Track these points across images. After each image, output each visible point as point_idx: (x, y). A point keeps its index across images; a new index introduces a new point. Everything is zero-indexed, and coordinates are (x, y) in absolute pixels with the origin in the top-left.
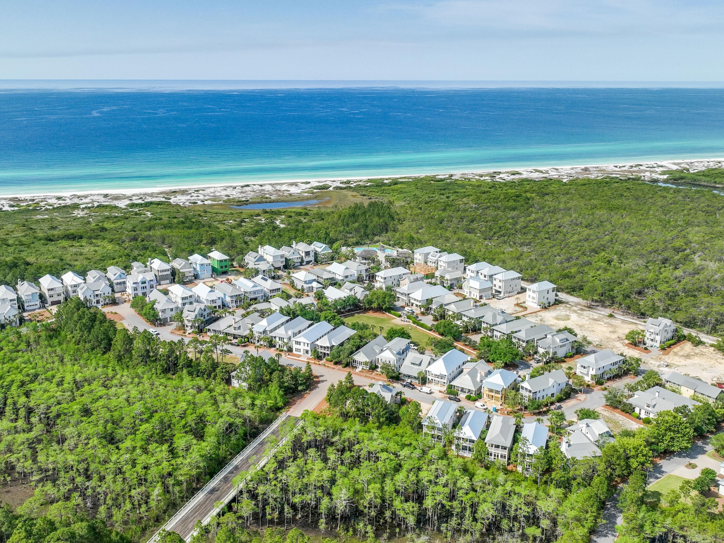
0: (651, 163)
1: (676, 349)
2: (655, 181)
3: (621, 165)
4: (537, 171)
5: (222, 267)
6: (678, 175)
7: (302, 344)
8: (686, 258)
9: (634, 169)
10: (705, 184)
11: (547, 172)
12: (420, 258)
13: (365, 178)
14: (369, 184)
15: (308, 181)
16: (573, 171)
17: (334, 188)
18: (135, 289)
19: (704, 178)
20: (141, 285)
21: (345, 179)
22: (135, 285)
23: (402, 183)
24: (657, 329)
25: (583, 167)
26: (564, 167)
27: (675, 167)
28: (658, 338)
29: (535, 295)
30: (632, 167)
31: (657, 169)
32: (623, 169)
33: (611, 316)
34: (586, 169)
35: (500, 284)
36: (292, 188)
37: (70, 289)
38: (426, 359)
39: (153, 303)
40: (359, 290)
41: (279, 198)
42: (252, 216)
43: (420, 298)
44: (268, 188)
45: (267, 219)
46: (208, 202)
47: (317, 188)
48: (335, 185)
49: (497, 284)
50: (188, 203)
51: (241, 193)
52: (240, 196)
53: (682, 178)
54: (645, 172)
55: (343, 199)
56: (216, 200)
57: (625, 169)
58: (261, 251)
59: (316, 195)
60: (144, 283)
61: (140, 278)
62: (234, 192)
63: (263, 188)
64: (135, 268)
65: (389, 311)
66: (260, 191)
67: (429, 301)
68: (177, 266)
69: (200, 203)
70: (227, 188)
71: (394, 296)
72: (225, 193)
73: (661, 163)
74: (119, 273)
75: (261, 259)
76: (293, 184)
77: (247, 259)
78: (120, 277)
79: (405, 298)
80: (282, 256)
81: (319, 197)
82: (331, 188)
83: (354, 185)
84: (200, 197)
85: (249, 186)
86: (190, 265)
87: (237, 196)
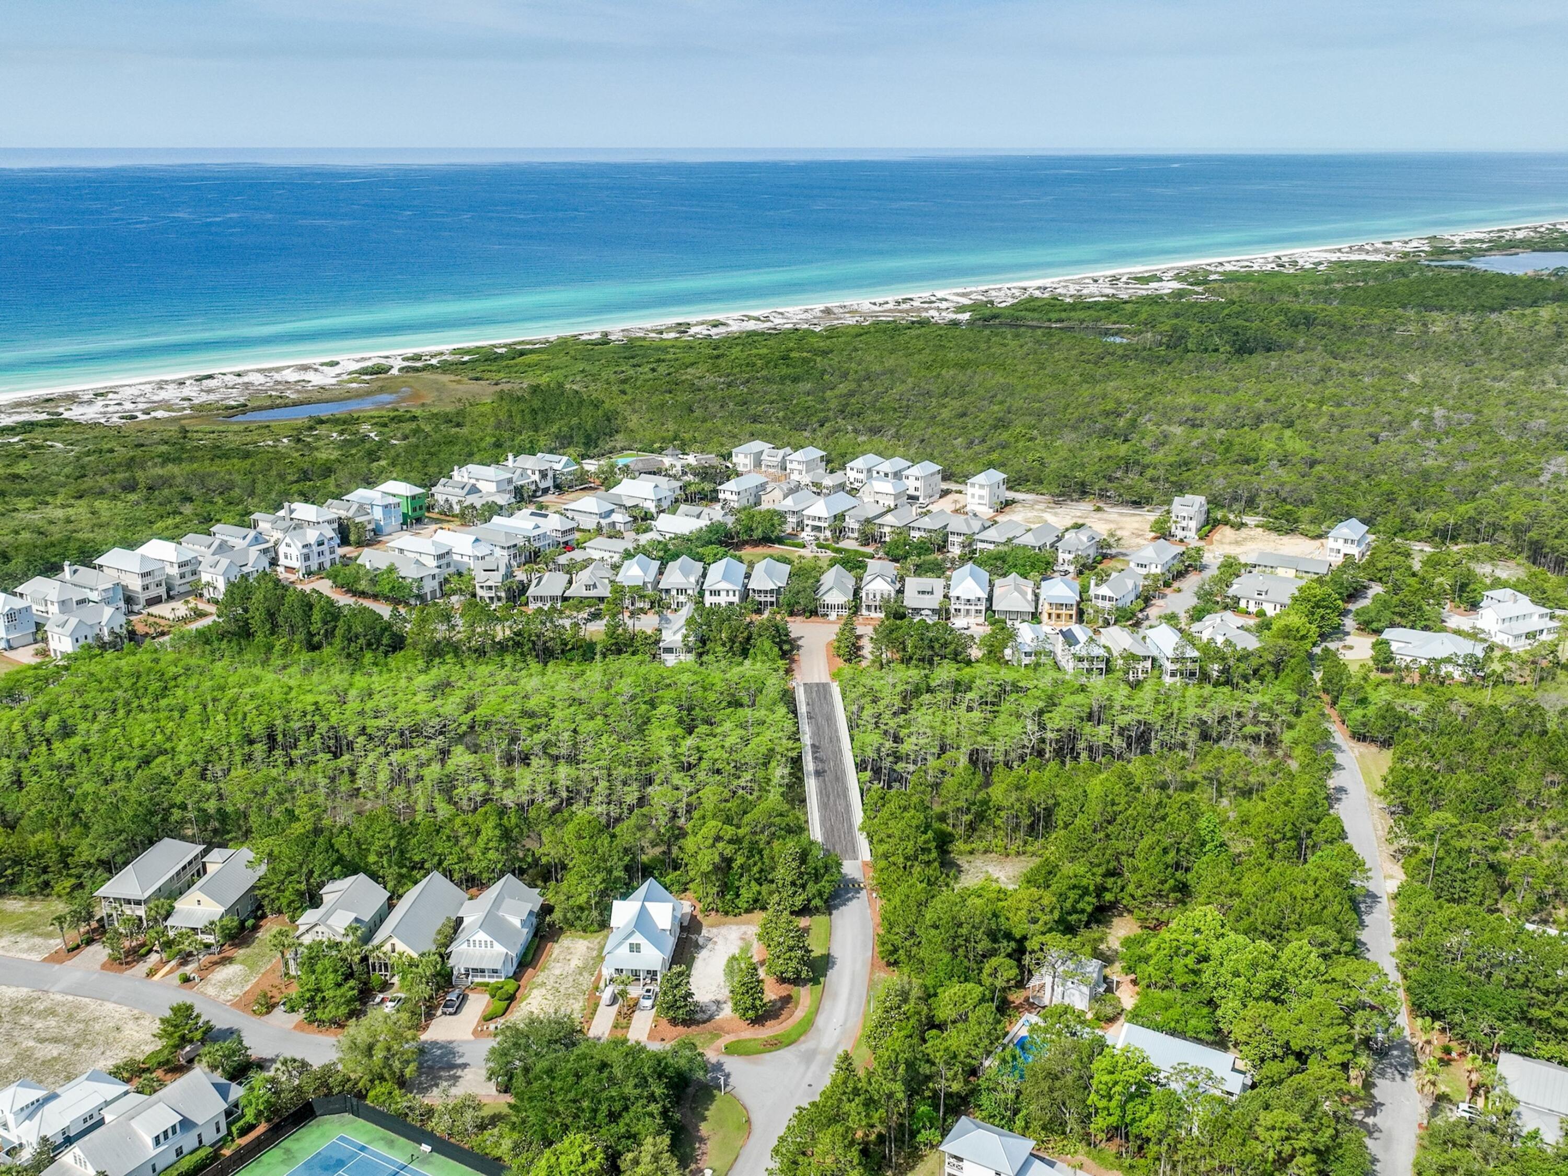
0: (926, 295)
1: (1216, 536)
2: (955, 324)
3: (881, 300)
4: (750, 318)
5: (414, 510)
6: (984, 312)
7: (723, 594)
9: (905, 306)
10: (1035, 323)
11: (767, 319)
12: (747, 461)
13: (446, 347)
14: (466, 358)
15: (335, 359)
16: (808, 316)
17: (401, 370)
18: (307, 558)
19: (1028, 315)
20: (316, 549)
21: (410, 352)
22: (306, 551)
23: (532, 351)
25: (822, 307)
26: (790, 309)
27: (968, 301)
28: (1193, 525)
29: (981, 491)
30: (898, 303)
31: (942, 306)
32: (886, 307)
33: (1099, 509)
34: (828, 311)
35: (918, 484)
36: (310, 376)
37: (174, 571)
38: (938, 584)
39: (391, 569)
40: (715, 513)
41: (301, 397)
42: (299, 430)
43: (825, 514)
44: (257, 379)
45: (341, 433)
46: (160, 414)
47: (364, 371)
48: (398, 364)
49: (911, 485)
50: (115, 419)
51: (209, 391)
52: (212, 397)
53: (995, 317)
54: (926, 310)
55: (440, 389)
56: (169, 408)
57: (890, 306)
58: (461, 475)
59: (375, 385)
60: (320, 544)
61: (312, 536)
62: (190, 390)
63: (245, 379)
64: (264, 523)
65: (780, 541)
66: (247, 385)
67: (840, 517)
68: (343, 514)
69: (142, 417)
70: (161, 385)
71: (782, 515)
72: (171, 394)
73: (940, 294)
74: (252, 533)
75: (474, 490)
76: (305, 368)
77: (442, 493)
78: (257, 540)
79: (792, 520)
80: (510, 481)
81: (381, 390)
82: (395, 371)
83: (434, 361)
84: (128, 406)
85: (210, 377)
86: (362, 508)
87: (204, 398)
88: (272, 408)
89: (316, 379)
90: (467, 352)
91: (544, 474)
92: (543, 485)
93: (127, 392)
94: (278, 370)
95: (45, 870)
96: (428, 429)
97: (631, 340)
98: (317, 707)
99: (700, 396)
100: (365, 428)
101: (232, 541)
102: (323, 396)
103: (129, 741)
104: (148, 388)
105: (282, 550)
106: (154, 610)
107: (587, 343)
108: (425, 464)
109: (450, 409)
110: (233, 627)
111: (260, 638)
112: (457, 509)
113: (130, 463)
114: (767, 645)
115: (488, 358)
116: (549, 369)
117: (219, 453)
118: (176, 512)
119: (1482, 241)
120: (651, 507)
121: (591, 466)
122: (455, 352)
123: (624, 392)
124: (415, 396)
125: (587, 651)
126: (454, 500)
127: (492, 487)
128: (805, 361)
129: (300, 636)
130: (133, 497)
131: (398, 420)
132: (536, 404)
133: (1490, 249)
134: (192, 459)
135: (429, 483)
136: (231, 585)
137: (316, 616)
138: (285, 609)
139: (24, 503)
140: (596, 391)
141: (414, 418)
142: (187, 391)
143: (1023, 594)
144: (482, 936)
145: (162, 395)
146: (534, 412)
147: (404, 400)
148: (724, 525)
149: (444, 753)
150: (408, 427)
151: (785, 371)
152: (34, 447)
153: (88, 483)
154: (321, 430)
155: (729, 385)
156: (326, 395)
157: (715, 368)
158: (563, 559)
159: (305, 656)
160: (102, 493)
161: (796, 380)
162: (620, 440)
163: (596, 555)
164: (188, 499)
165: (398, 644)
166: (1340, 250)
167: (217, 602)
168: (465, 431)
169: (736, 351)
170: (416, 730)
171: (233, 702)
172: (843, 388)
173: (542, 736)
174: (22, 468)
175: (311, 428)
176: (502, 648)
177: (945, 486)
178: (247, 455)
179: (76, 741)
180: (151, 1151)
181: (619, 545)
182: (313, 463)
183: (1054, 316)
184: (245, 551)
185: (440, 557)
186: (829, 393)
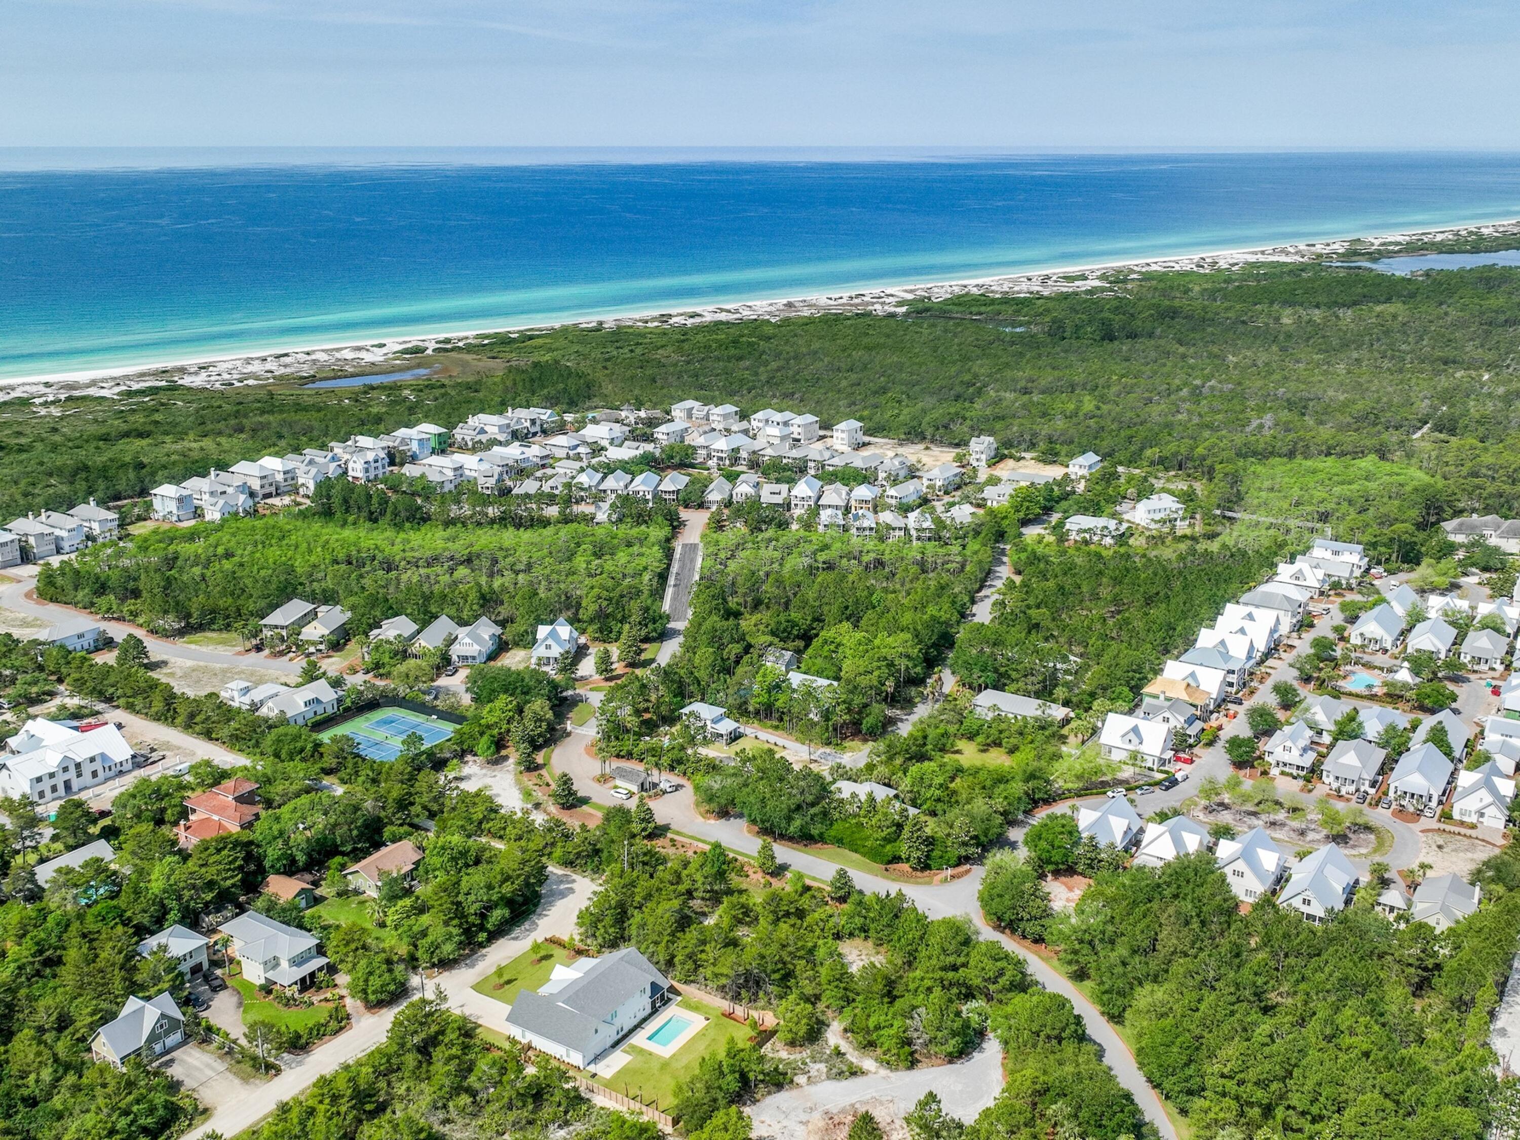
0: (876, 291)
1: (1001, 465)
2: (892, 315)
3: (837, 296)
4: (722, 310)
5: (440, 443)
6: (920, 306)
7: (641, 493)
8: (979, 392)
9: (856, 301)
10: (961, 315)
11: (737, 311)
12: (681, 413)
13: (471, 333)
14: (486, 342)
15: (382, 342)
16: (773, 309)
17: (434, 350)
19: (956, 308)
20: (373, 465)
21: (442, 336)
22: (366, 466)
23: (538, 336)
24: (981, 447)
25: (785, 301)
26: (758, 303)
27: (910, 296)
28: (984, 457)
29: (844, 435)
30: (851, 298)
31: (887, 300)
32: (840, 301)
33: (927, 448)
34: (790, 305)
35: (800, 430)
36: (363, 355)
37: (280, 477)
38: (784, 487)
39: (423, 476)
40: (649, 447)
41: (357, 370)
42: (357, 394)
43: (725, 448)
44: (322, 357)
45: (388, 396)
46: (251, 382)
47: (405, 351)
48: (432, 346)
49: (795, 431)
50: (217, 385)
51: (285, 366)
52: (289, 370)
53: (927, 310)
54: (873, 304)
55: (464, 364)
56: (257, 378)
57: (844, 301)
58: (473, 421)
59: (414, 362)
60: (376, 461)
61: (370, 456)
62: (271, 365)
63: (313, 357)
64: (338, 449)
65: (693, 466)
66: (314, 361)
67: (736, 450)
68: (391, 444)
69: (237, 384)
70: (248, 361)
71: (695, 448)
72: (256, 367)
73: (889, 291)
74: (330, 455)
75: (483, 431)
76: (359, 349)
77: (461, 433)
78: (334, 459)
79: (703, 452)
80: (508, 426)
81: (419, 366)
82: (429, 352)
83: (461, 344)
84: (226, 376)
85: (286, 355)
86: (403, 441)
87: (282, 371)
88: (334, 378)
89: (368, 357)
90: (486, 337)
91: (533, 422)
92: (533, 430)
93: (222, 367)
94: (338, 350)
95: (228, 617)
96: (453, 393)
97: (619, 327)
98: (377, 547)
99: (663, 370)
100: (406, 392)
101: (317, 459)
102: (373, 369)
103: (267, 560)
104: (239, 363)
105: (351, 465)
106: (269, 501)
107: (583, 330)
108: (449, 415)
109: (471, 379)
110: (320, 509)
111: (338, 515)
112: (470, 444)
113: (237, 414)
114: (660, 519)
115: (504, 341)
116: (551, 350)
117: (299, 407)
118: (275, 445)
119: (1398, 244)
120: (605, 443)
121: (569, 417)
122: (477, 337)
123: (605, 368)
124: (445, 370)
125: (545, 523)
126: (468, 438)
127: (496, 430)
128: (750, 344)
129: (364, 514)
130: (243, 436)
131: (431, 387)
132: (536, 374)
133: (1400, 251)
134: (281, 412)
135: (451, 426)
136: (319, 486)
137: (375, 500)
138: (354, 496)
139: (168, 439)
140: (584, 366)
141: (443, 386)
142: (269, 366)
143: (840, 495)
144: (467, 640)
145: (250, 369)
146: (532, 380)
147: (436, 373)
148: (653, 454)
149: (452, 570)
150: (437, 392)
151: (733, 351)
152: (163, 404)
153: (210, 427)
154: (373, 394)
155: (688, 363)
156: (376, 369)
157: (680, 350)
158: (539, 474)
159: (368, 524)
160: (220, 433)
161: (740, 358)
162: (596, 401)
163: (561, 471)
164: (281, 437)
165: (426, 519)
166: (1263, 253)
167: (308, 497)
168: (481, 395)
169: (699, 337)
170: (436, 559)
171: (327, 542)
172: (774, 365)
173: (510, 560)
174: (157, 417)
175: (366, 393)
176: (492, 522)
177: (822, 433)
178: (319, 410)
179: (236, 559)
180: (303, 709)
181: (578, 465)
182: (369, 414)
183: (974, 309)
184: (326, 465)
185: (455, 469)
186: (762, 369)
